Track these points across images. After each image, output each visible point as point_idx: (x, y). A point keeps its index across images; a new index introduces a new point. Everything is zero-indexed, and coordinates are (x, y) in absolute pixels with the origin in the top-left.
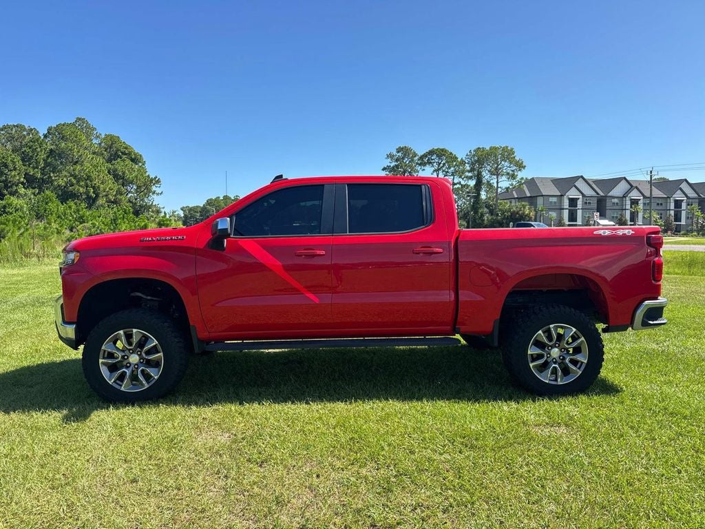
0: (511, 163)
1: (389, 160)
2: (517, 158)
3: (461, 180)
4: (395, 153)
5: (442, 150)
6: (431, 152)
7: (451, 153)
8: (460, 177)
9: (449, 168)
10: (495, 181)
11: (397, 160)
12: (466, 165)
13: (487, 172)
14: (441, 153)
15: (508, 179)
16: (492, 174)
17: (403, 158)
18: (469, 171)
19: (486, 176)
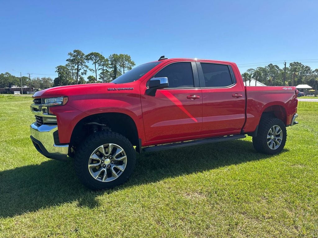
0: (129, 62)
1: (70, 56)
2: (132, 61)
3: (107, 68)
4: (73, 53)
5: (97, 53)
6: (92, 54)
7: (101, 55)
8: (107, 67)
9: (101, 62)
10: (122, 70)
11: (74, 56)
12: (109, 61)
13: (119, 65)
14: (96, 55)
15: (128, 69)
16: (121, 66)
17: (77, 56)
18: (110, 65)
19: (118, 67)
